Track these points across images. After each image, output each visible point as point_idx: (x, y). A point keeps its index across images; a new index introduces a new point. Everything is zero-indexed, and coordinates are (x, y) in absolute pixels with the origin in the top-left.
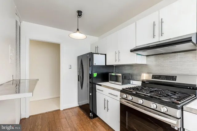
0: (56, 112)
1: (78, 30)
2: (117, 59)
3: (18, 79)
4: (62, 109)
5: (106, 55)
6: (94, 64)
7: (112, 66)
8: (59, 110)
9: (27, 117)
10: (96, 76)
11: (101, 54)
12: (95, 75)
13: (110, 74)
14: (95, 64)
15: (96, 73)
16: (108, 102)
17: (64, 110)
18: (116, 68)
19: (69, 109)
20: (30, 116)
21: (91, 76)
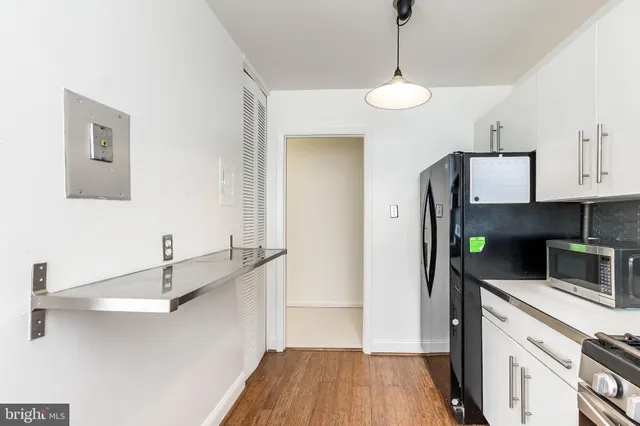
0: (351, 355)
1: (398, 72)
2: (591, 168)
3: (254, 245)
4: (367, 351)
5: (533, 155)
6: (472, 201)
7: (576, 207)
8: (360, 351)
9: (280, 349)
10: (481, 249)
11: (506, 155)
12: (477, 244)
13: (550, 244)
14: (477, 199)
15: (483, 238)
16: (524, 377)
17: (374, 355)
18: (595, 216)
19: (391, 356)
20: (286, 350)
21: (458, 249)
